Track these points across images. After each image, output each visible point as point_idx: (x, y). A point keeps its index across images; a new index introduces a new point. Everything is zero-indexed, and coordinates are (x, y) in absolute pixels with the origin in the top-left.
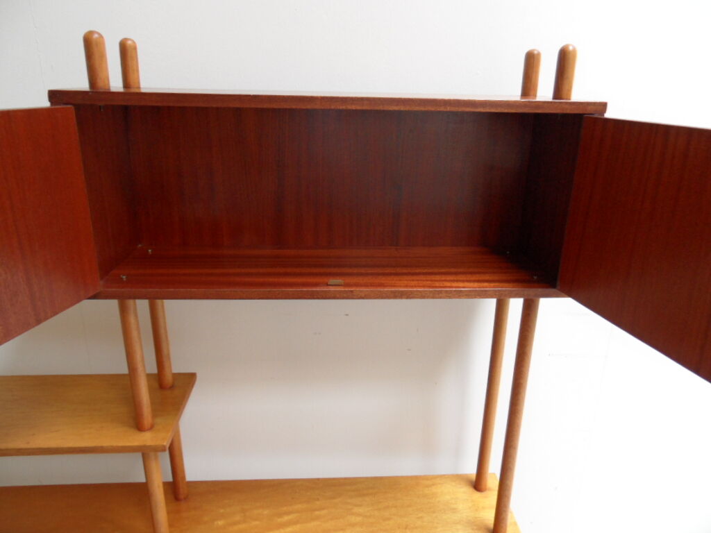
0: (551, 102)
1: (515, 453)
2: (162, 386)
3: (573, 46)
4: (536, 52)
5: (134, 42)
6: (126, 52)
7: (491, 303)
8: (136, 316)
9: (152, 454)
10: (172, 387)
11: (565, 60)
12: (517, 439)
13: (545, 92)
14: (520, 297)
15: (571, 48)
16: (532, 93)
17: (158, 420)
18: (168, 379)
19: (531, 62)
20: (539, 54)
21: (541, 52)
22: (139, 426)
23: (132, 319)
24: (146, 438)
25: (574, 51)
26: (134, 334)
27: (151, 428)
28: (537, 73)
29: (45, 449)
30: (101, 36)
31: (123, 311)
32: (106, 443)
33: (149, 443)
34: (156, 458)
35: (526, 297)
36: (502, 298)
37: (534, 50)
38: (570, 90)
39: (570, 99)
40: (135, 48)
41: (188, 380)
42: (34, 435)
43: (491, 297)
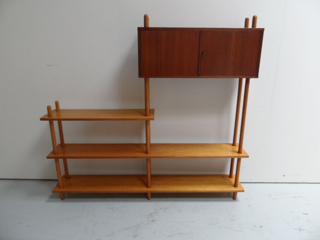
0: (252, 28)
7: (238, 80)
11: (254, 19)
13: (250, 26)
15: (256, 16)
19: (247, 20)
20: (248, 18)
25: (257, 17)
30: (148, 16)
35: (246, 78)
36: (240, 78)
39: (256, 28)
43: (237, 78)
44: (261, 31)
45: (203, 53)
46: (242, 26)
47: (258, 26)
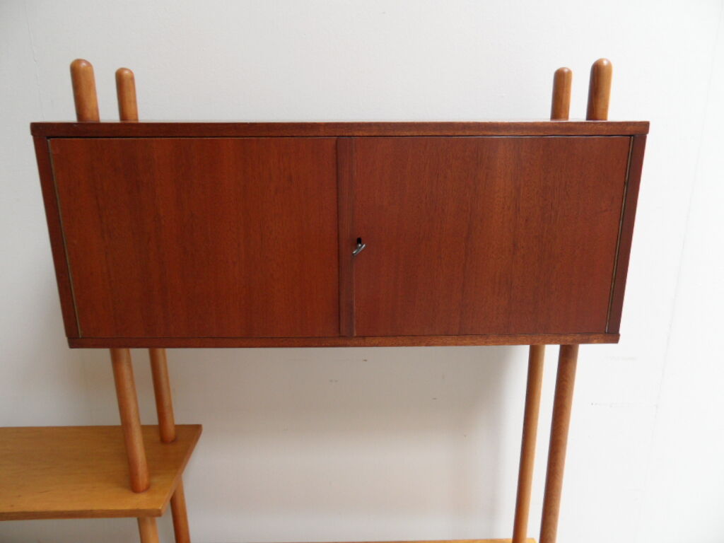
0: (585, 123)
1: (556, 520)
2: (163, 440)
3: (607, 60)
4: (566, 70)
5: (131, 72)
6: (123, 83)
7: (523, 351)
8: (130, 366)
9: (149, 520)
10: (175, 441)
11: (599, 76)
12: (558, 505)
13: (577, 111)
14: (556, 343)
15: (605, 63)
16: (563, 115)
17: (155, 480)
18: (171, 432)
19: (561, 81)
20: (569, 72)
21: (572, 69)
22: (134, 488)
23: (125, 369)
24: (141, 501)
25: (609, 66)
26: (128, 385)
27: (148, 488)
28: (568, 92)
29: (30, 513)
30: (89, 64)
31: (116, 360)
32: (97, 506)
33: (144, 506)
34: (153, 522)
35: (563, 344)
36: (535, 344)
37: (564, 68)
38: (605, 110)
39: (606, 120)
40: (132, 79)
41: (192, 433)
42: (19, 496)
43: (523, 343)
44: (635, 136)
45: (359, 241)
46: (541, 113)
47: (618, 111)
